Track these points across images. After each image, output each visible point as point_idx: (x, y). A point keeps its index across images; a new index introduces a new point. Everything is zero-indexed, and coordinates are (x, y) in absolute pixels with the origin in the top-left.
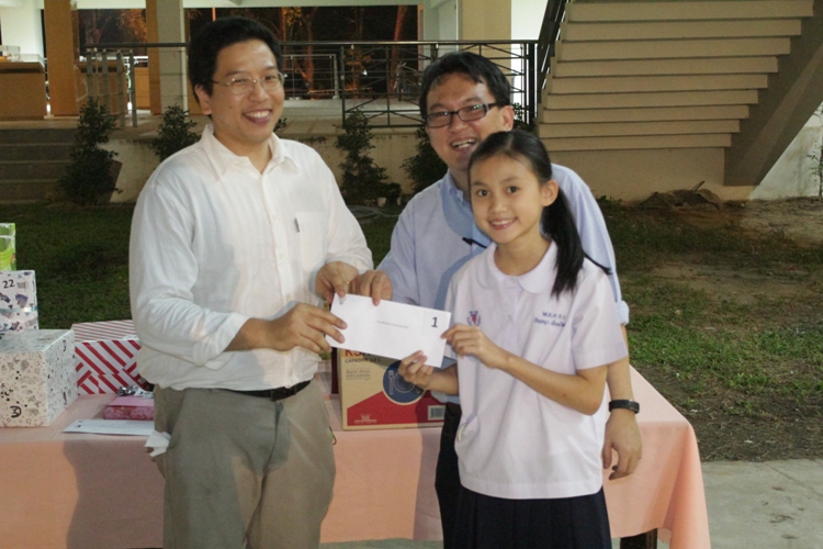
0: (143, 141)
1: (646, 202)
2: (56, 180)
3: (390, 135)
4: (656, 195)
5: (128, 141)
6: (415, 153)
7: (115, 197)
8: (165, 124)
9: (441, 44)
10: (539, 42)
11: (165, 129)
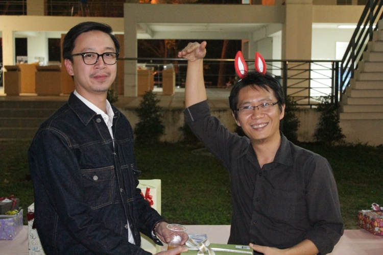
0: (130, 109)
8: (143, 100)
9: (289, 61)
10: (343, 61)
11: (143, 103)
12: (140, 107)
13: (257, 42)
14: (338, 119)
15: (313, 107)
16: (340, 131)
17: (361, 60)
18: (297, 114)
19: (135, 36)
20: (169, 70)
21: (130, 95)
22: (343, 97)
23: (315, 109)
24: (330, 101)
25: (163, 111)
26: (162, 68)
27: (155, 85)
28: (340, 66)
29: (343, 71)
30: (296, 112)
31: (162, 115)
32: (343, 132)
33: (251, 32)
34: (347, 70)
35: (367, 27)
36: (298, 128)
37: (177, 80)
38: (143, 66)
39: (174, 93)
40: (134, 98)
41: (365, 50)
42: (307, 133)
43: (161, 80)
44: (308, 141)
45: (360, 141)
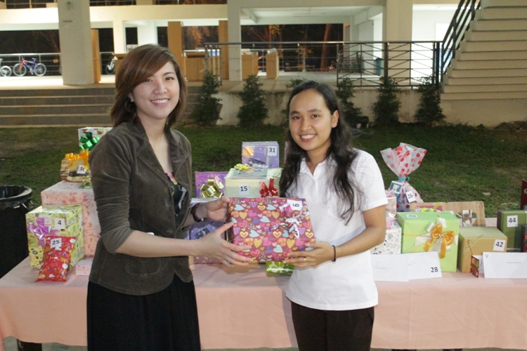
0: (233, 93)
1: (497, 128)
2: (190, 113)
3: (363, 91)
4: (504, 124)
5: (226, 93)
6: (376, 101)
7: (219, 122)
8: (246, 84)
9: (390, 43)
10: (444, 42)
11: (247, 87)
12: (244, 91)
13: (358, 25)
14: (439, 99)
15: (414, 88)
16: (441, 111)
17: (462, 39)
18: (398, 95)
19: (239, 22)
20: (273, 55)
21: (236, 80)
22: (444, 78)
23: (416, 90)
24: (431, 82)
25: (266, 94)
26: (265, 53)
27: (260, 69)
28: (441, 47)
29: (444, 52)
30: (397, 94)
31: (265, 98)
32: (444, 113)
33: (352, 16)
34: (448, 50)
35: (468, 8)
36: (399, 109)
37: (280, 64)
38: (248, 51)
39: (277, 76)
40: (239, 82)
41: (467, 29)
42: (408, 114)
43: (265, 64)
44: (408, 122)
45: (461, 121)
